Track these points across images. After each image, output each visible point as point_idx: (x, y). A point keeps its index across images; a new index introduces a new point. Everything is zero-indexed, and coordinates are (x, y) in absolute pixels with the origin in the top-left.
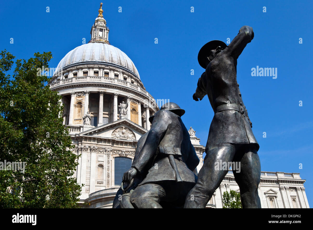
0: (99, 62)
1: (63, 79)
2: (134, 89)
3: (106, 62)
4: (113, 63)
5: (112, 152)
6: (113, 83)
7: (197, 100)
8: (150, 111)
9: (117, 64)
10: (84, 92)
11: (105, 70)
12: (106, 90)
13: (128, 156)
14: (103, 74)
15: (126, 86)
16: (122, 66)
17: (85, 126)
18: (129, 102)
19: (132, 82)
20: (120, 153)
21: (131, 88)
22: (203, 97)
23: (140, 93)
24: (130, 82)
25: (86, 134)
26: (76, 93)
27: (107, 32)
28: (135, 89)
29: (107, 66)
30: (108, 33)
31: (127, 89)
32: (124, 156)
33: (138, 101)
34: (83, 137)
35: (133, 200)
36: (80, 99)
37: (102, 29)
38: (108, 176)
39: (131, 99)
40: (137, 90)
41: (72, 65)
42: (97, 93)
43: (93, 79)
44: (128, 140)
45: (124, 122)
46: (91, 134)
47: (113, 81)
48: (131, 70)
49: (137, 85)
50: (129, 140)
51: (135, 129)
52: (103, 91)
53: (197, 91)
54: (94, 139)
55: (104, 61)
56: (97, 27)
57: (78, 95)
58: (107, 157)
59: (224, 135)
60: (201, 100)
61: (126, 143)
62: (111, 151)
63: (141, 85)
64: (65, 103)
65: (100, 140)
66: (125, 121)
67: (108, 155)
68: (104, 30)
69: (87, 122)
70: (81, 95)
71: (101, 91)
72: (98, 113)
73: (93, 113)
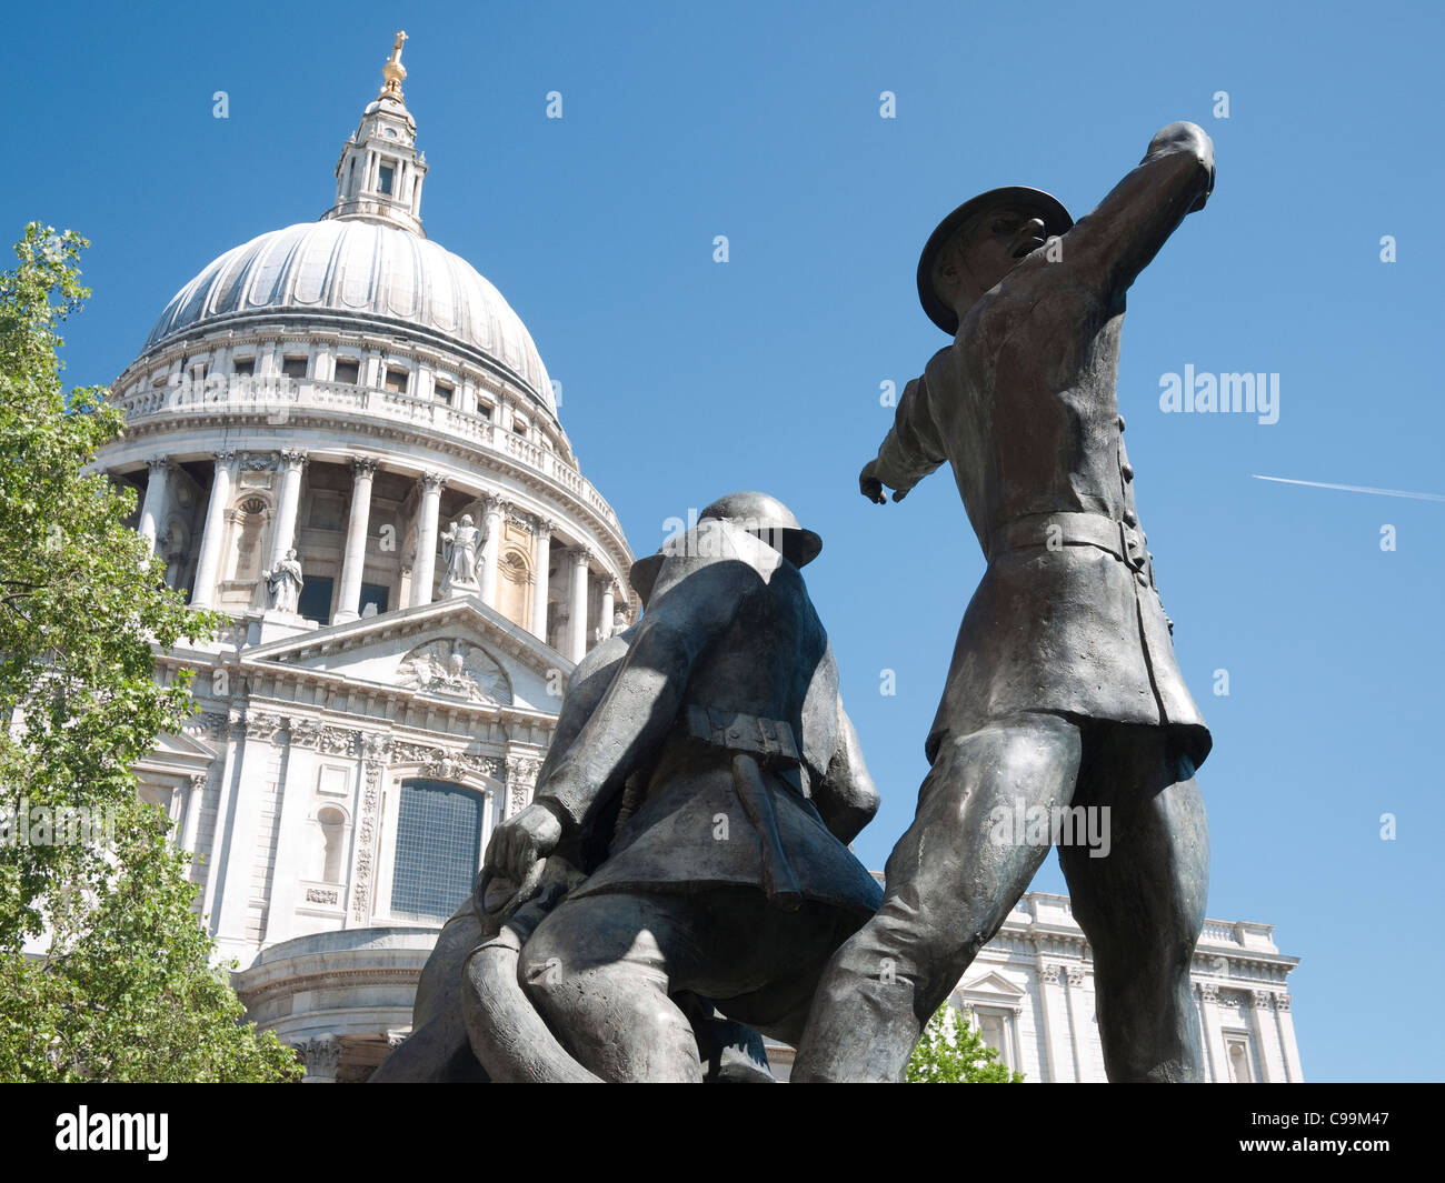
0: (364, 316)
1: (180, 381)
2: (523, 460)
3: (398, 318)
4: (433, 327)
5: (390, 753)
6: (425, 424)
7: (877, 498)
8: (590, 572)
9: (452, 335)
10: (278, 453)
11: (392, 361)
12: (387, 453)
13: (468, 781)
14: (379, 377)
15: (485, 443)
16: (474, 345)
17: (270, 615)
18: (496, 520)
19: (519, 430)
20: (428, 760)
21: (509, 454)
22: (914, 482)
23: (552, 481)
24: (508, 425)
25: (276, 658)
26: (239, 455)
27: (417, 178)
28: (529, 464)
29: (405, 337)
30: (420, 182)
31: (490, 461)
32: (449, 776)
33: (537, 523)
34: (258, 668)
35: (537, 974)
36: (258, 485)
37: (396, 162)
38: (363, 869)
39: (506, 506)
40: (536, 467)
41: (233, 316)
42: (342, 462)
43: (327, 395)
44: (476, 701)
45: (464, 617)
46: (296, 656)
47: (426, 413)
48: (515, 369)
49: (538, 442)
50: (479, 704)
51: (511, 654)
52: (372, 455)
53: (888, 447)
54: (312, 684)
55: (391, 315)
56: (370, 148)
57: (252, 468)
58: (364, 776)
59: (1036, 671)
60: (898, 497)
61: (465, 717)
62: (386, 749)
63: (557, 444)
64: (184, 497)
65: (342, 693)
66: (465, 611)
67: (369, 766)
68: (400, 166)
69: (280, 600)
70: (263, 468)
71: (361, 454)
72: (339, 562)
73: (314, 560)
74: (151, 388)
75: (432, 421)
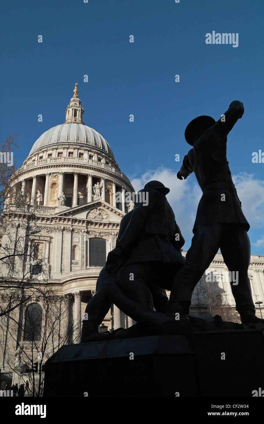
0: (74, 143)
1: (38, 160)
2: (108, 170)
4: (88, 144)
9: (92, 145)
10: (58, 173)
11: (80, 151)
12: (80, 171)
13: (103, 237)
14: (78, 155)
15: (100, 167)
16: (97, 147)
19: (107, 163)
20: (95, 234)
21: (105, 169)
23: (115, 174)
24: (105, 163)
25: (61, 215)
26: (50, 174)
27: (82, 113)
28: (110, 170)
29: (82, 146)
31: (101, 170)
32: (99, 237)
33: (113, 182)
34: (58, 218)
36: (55, 180)
38: (83, 257)
41: (47, 145)
42: (71, 173)
43: (67, 160)
46: (65, 214)
49: (111, 166)
50: (104, 221)
51: (109, 211)
54: (69, 220)
55: (79, 142)
56: (72, 108)
57: (53, 176)
58: (82, 238)
61: (101, 224)
62: (86, 232)
65: (76, 220)
66: (100, 202)
67: (83, 236)
68: (78, 111)
69: (61, 203)
70: (56, 176)
71: (76, 171)
72: (72, 194)
73: (68, 194)
74: (32, 161)
75: (88, 163)
